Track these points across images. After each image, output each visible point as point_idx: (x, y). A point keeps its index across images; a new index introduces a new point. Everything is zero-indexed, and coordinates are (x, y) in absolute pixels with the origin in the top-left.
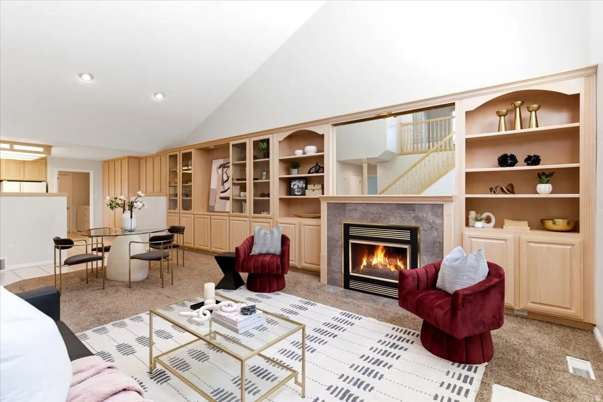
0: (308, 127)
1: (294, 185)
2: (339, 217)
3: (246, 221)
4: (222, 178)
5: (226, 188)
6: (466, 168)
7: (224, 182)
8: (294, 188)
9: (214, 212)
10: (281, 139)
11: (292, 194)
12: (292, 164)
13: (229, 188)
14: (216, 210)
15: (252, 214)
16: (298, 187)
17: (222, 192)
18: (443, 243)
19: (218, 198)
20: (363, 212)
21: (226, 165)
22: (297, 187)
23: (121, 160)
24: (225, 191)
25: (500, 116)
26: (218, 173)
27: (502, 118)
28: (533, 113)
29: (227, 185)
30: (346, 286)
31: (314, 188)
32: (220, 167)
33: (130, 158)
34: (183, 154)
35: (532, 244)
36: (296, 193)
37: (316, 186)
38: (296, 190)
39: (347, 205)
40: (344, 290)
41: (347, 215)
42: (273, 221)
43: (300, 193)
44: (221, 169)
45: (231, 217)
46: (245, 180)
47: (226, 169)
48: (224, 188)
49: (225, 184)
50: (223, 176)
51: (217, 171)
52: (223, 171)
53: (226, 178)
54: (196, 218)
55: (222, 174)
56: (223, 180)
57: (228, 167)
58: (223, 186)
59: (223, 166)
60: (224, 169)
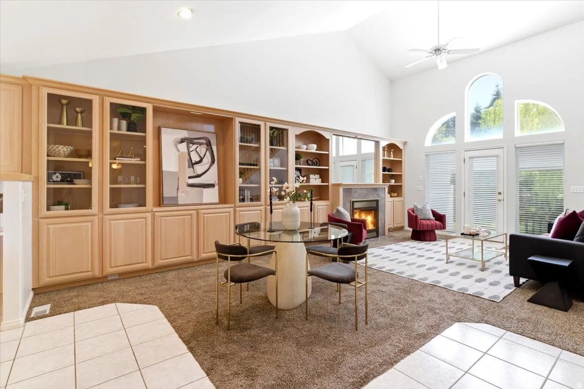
0: (321, 130)
2: (349, 197)
3: (261, 210)
4: (188, 158)
7: (192, 164)
9: (177, 205)
10: (298, 133)
14: (180, 202)
16: (297, 176)
19: (183, 186)
21: (194, 141)
24: (199, 176)
31: (315, 177)
32: (182, 141)
34: (114, 104)
37: (315, 175)
39: (352, 189)
41: (352, 195)
44: (184, 143)
45: (236, 208)
46: (259, 165)
47: (195, 146)
48: (194, 172)
49: (196, 166)
50: (189, 155)
51: (176, 146)
52: (188, 148)
53: (198, 159)
54: (159, 218)
55: (187, 151)
56: (191, 161)
57: (200, 144)
58: (192, 169)
59: (190, 141)
60: (191, 145)
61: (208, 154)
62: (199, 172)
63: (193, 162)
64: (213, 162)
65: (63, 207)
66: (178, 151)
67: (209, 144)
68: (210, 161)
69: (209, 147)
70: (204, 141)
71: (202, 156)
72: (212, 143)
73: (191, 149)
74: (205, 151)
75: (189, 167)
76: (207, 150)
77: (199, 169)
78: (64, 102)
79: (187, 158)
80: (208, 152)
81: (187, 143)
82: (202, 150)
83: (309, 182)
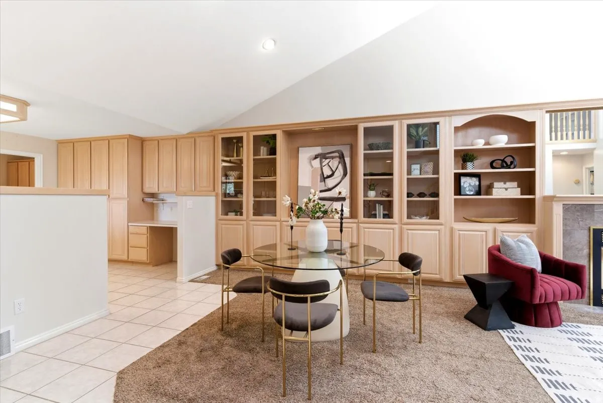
1: (464, 183)
2: (582, 221)
3: (393, 229)
7: (324, 178)
8: (465, 186)
10: (460, 124)
11: (462, 193)
12: (465, 157)
13: (339, 184)
15: (405, 220)
16: (470, 185)
17: (321, 191)
21: (328, 155)
22: (468, 185)
23: (109, 140)
24: (330, 190)
30: (597, 302)
31: (505, 186)
32: (316, 158)
33: (131, 138)
34: (255, 137)
36: (468, 193)
37: (507, 183)
38: (467, 189)
39: (595, 206)
40: (593, 308)
41: (595, 219)
42: (446, 227)
43: (472, 193)
44: (318, 160)
45: (361, 225)
46: (392, 174)
47: (328, 161)
48: (325, 186)
49: (328, 181)
50: (322, 169)
51: (310, 162)
52: (321, 163)
53: (330, 173)
54: (286, 227)
55: (320, 166)
56: (323, 175)
57: (333, 158)
58: (323, 183)
59: (322, 156)
60: (324, 160)
61: (340, 167)
62: (330, 186)
63: (325, 176)
64: (345, 174)
65: (234, 213)
66: (312, 167)
67: (342, 157)
68: (342, 175)
69: (342, 159)
70: (337, 154)
71: (334, 169)
72: (345, 155)
73: (324, 164)
74: (338, 163)
75: (321, 181)
76: (339, 163)
77: (330, 183)
78: (235, 141)
79: (320, 172)
80: (340, 165)
81: (321, 158)
82: (335, 163)
83: (491, 194)
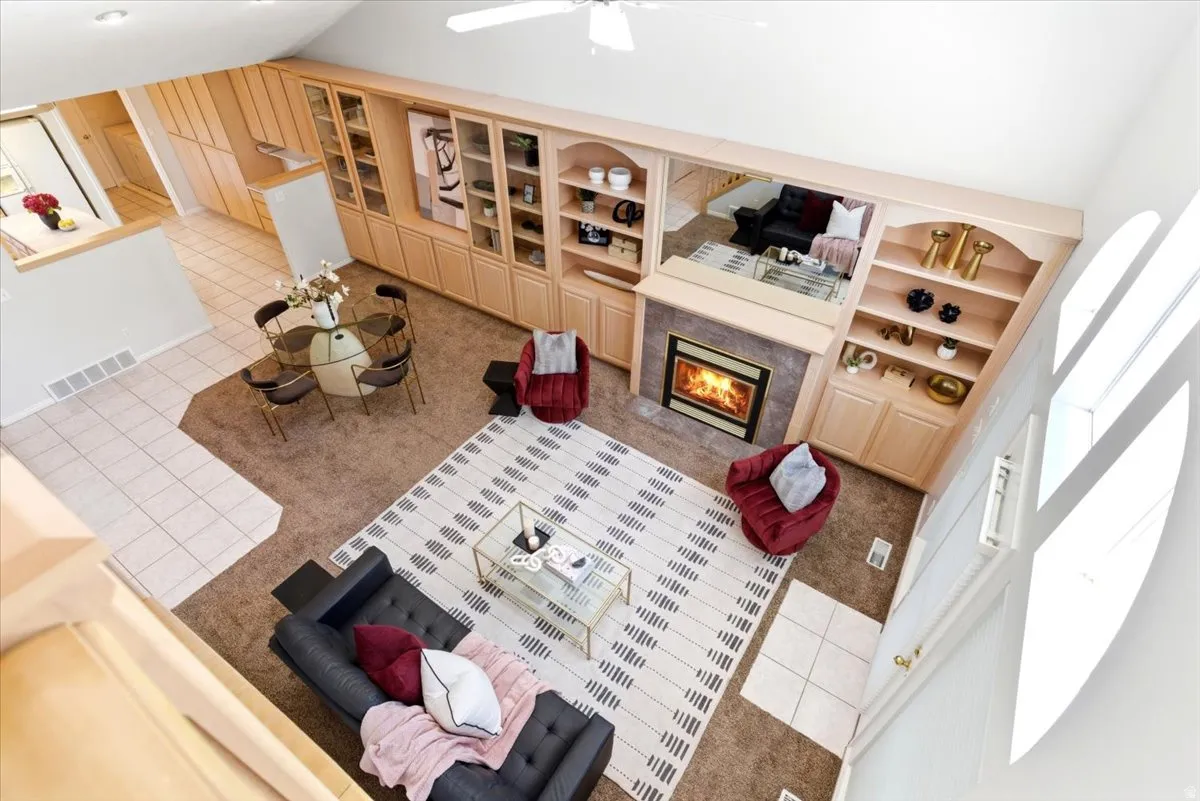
0: (617, 146)
1: (586, 226)
3: (502, 268)
4: (436, 160)
5: (451, 183)
6: (860, 304)
7: (441, 170)
8: (587, 230)
9: (433, 221)
10: (562, 148)
12: (582, 191)
13: (458, 183)
14: (435, 218)
15: (514, 261)
16: (594, 230)
17: (442, 189)
18: (798, 395)
19: (436, 200)
20: (700, 328)
21: (442, 135)
22: (592, 228)
24: (450, 189)
25: (935, 241)
26: (427, 148)
27: (937, 245)
28: (979, 256)
29: (450, 178)
30: (666, 404)
32: (429, 133)
34: (340, 95)
35: (901, 415)
36: (591, 240)
38: (590, 234)
39: (677, 311)
40: (662, 411)
41: (675, 324)
42: (553, 283)
44: (431, 137)
45: (473, 254)
47: (443, 142)
48: (445, 182)
49: (446, 174)
50: (438, 155)
51: (423, 140)
52: (436, 145)
53: (447, 163)
54: (402, 233)
55: (435, 150)
56: (441, 165)
57: (448, 140)
58: (442, 177)
59: (436, 134)
60: (438, 141)
63: (443, 167)
71: (452, 159)
73: (439, 147)
74: (454, 151)
75: (439, 174)
81: (434, 137)
82: (451, 149)
